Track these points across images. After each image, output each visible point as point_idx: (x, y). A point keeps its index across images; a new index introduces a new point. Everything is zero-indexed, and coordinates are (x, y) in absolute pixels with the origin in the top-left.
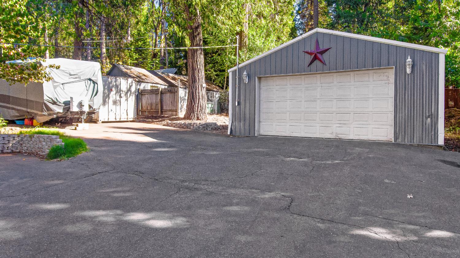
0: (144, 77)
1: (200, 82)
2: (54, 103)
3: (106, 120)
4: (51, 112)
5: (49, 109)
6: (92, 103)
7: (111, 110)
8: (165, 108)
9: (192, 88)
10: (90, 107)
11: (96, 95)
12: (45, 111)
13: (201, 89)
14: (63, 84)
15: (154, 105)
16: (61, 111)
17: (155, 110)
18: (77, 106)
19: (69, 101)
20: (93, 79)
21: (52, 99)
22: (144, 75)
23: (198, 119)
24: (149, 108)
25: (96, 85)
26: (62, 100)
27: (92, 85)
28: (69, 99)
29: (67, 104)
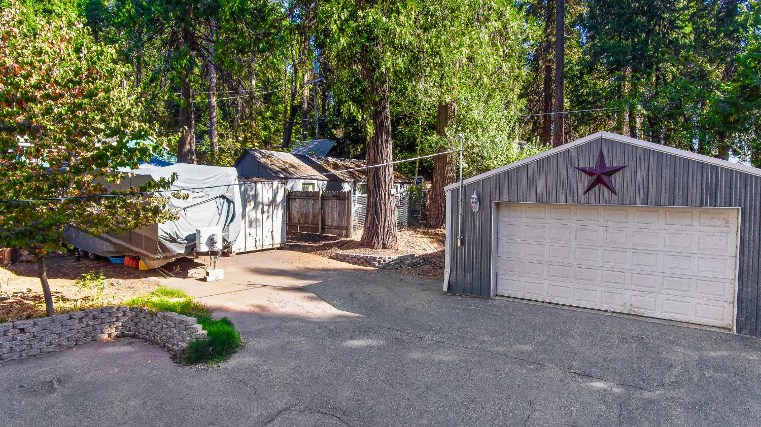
0: (291, 170)
1: (387, 187)
2: (173, 240)
3: (242, 250)
4: (168, 254)
5: (165, 249)
6: (227, 233)
7: (250, 234)
8: (328, 222)
9: (374, 196)
10: (224, 240)
11: (232, 221)
12: (160, 253)
13: (389, 198)
14: (184, 209)
15: (311, 217)
16: (183, 251)
17: (311, 224)
18: (207, 244)
19: (194, 235)
20: (227, 195)
21: (170, 235)
22: (292, 166)
23: (384, 247)
24: (302, 221)
25: (232, 205)
26: (184, 234)
27: (226, 204)
28: (195, 232)
29: (192, 240)
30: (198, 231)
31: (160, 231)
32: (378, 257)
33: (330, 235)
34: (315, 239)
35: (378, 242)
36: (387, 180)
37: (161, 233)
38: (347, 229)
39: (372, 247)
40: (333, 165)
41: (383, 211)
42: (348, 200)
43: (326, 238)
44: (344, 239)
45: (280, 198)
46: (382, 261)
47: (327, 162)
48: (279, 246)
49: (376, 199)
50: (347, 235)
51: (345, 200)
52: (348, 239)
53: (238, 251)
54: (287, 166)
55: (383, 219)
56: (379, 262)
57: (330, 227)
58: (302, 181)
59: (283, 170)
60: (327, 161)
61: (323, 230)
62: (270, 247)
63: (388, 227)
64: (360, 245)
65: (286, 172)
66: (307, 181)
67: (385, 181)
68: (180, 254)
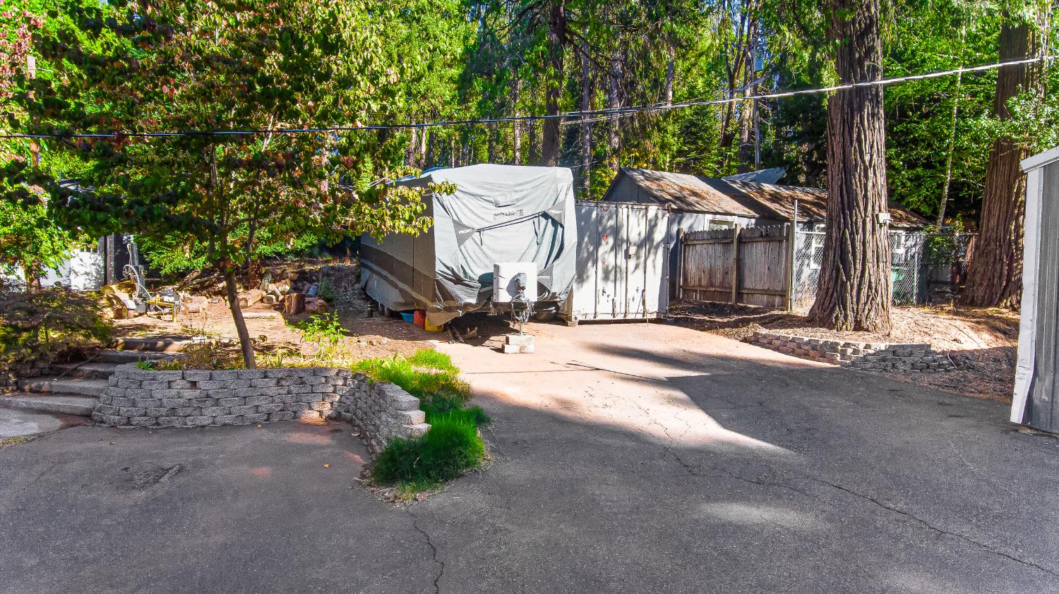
0: (692, 199)
2: (458, 280)
3: (590, 318)
4: (452, 303)
5: (447, 296)
6: (548, 277)
7: (604, 292)
8: (749, 283)
9: (839, 228)
10: (542, 288)
12: (440, 301)
14: (479, 231)
15: (719, 276)
16: (473, 301)
20: (553, 212)
21: (453, 271)
24: (704, 282)
25: (560, 229)
26: (477, 271)
27: (550, 228)
28: (491, 270)
29: (488, 281)
30: (496, 267)
31: (437, 262)
32: (842, 343)
33: (753, 306)
34: (721, 311)
35: (846, 317)
36: (870, 194)
37: (439, 267)
38: (783, 294)
39: (831, 326)
40: (770, 195)
41: (859, 256)
42: (787, 240)
43: (744, 310)
44: (776, 312)
45: (659, 235)
46: (850, 351)
47: (761, 192)
48: (654, 316)
49: (844, 233)
50: (784, 305)
51: (781, 242)
52: (785, 312)
53: (583, 318)
54: (686, 193)
55: (859, 272)
56: (843, 354)
57: (753, 292)
58: (710, 217)
59: (678, 198)
60: (760, 189)
61: (740, 296)
62: (639, 317)
63: (870, 287)
64: (809, 321)
65: (682, 201)
66: (718, 217)
67: (866, 196)
68: (469, 304)
